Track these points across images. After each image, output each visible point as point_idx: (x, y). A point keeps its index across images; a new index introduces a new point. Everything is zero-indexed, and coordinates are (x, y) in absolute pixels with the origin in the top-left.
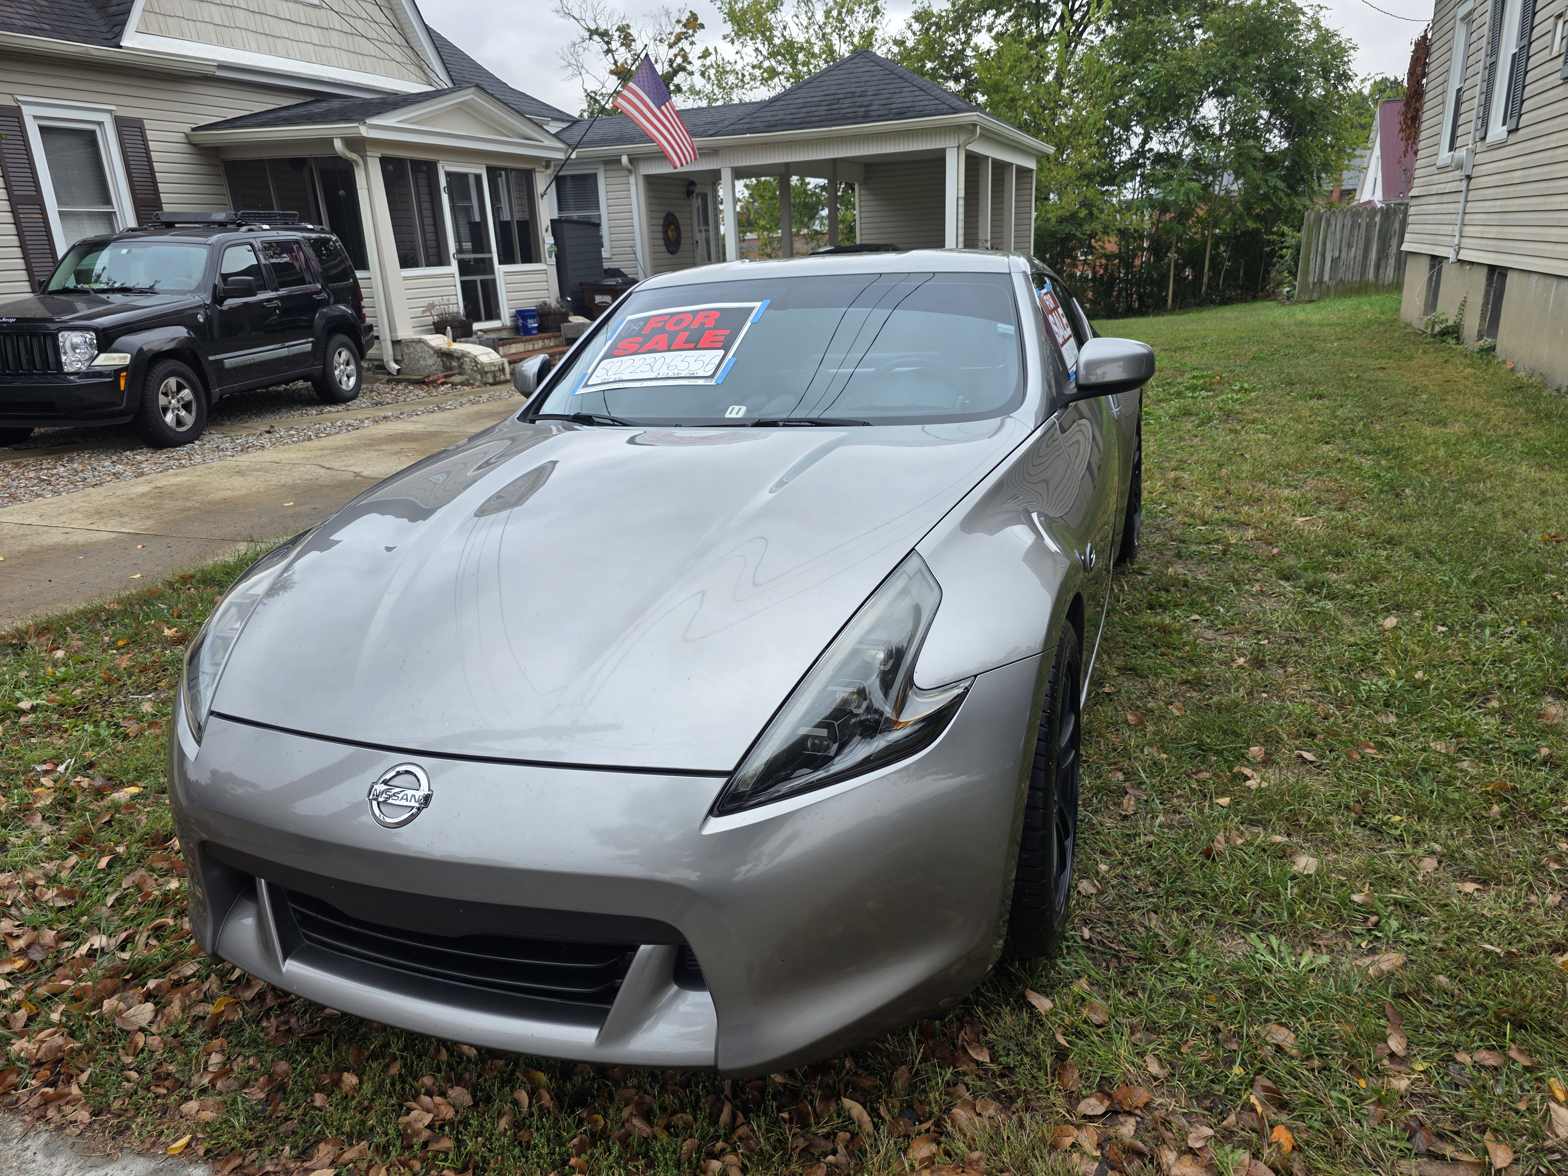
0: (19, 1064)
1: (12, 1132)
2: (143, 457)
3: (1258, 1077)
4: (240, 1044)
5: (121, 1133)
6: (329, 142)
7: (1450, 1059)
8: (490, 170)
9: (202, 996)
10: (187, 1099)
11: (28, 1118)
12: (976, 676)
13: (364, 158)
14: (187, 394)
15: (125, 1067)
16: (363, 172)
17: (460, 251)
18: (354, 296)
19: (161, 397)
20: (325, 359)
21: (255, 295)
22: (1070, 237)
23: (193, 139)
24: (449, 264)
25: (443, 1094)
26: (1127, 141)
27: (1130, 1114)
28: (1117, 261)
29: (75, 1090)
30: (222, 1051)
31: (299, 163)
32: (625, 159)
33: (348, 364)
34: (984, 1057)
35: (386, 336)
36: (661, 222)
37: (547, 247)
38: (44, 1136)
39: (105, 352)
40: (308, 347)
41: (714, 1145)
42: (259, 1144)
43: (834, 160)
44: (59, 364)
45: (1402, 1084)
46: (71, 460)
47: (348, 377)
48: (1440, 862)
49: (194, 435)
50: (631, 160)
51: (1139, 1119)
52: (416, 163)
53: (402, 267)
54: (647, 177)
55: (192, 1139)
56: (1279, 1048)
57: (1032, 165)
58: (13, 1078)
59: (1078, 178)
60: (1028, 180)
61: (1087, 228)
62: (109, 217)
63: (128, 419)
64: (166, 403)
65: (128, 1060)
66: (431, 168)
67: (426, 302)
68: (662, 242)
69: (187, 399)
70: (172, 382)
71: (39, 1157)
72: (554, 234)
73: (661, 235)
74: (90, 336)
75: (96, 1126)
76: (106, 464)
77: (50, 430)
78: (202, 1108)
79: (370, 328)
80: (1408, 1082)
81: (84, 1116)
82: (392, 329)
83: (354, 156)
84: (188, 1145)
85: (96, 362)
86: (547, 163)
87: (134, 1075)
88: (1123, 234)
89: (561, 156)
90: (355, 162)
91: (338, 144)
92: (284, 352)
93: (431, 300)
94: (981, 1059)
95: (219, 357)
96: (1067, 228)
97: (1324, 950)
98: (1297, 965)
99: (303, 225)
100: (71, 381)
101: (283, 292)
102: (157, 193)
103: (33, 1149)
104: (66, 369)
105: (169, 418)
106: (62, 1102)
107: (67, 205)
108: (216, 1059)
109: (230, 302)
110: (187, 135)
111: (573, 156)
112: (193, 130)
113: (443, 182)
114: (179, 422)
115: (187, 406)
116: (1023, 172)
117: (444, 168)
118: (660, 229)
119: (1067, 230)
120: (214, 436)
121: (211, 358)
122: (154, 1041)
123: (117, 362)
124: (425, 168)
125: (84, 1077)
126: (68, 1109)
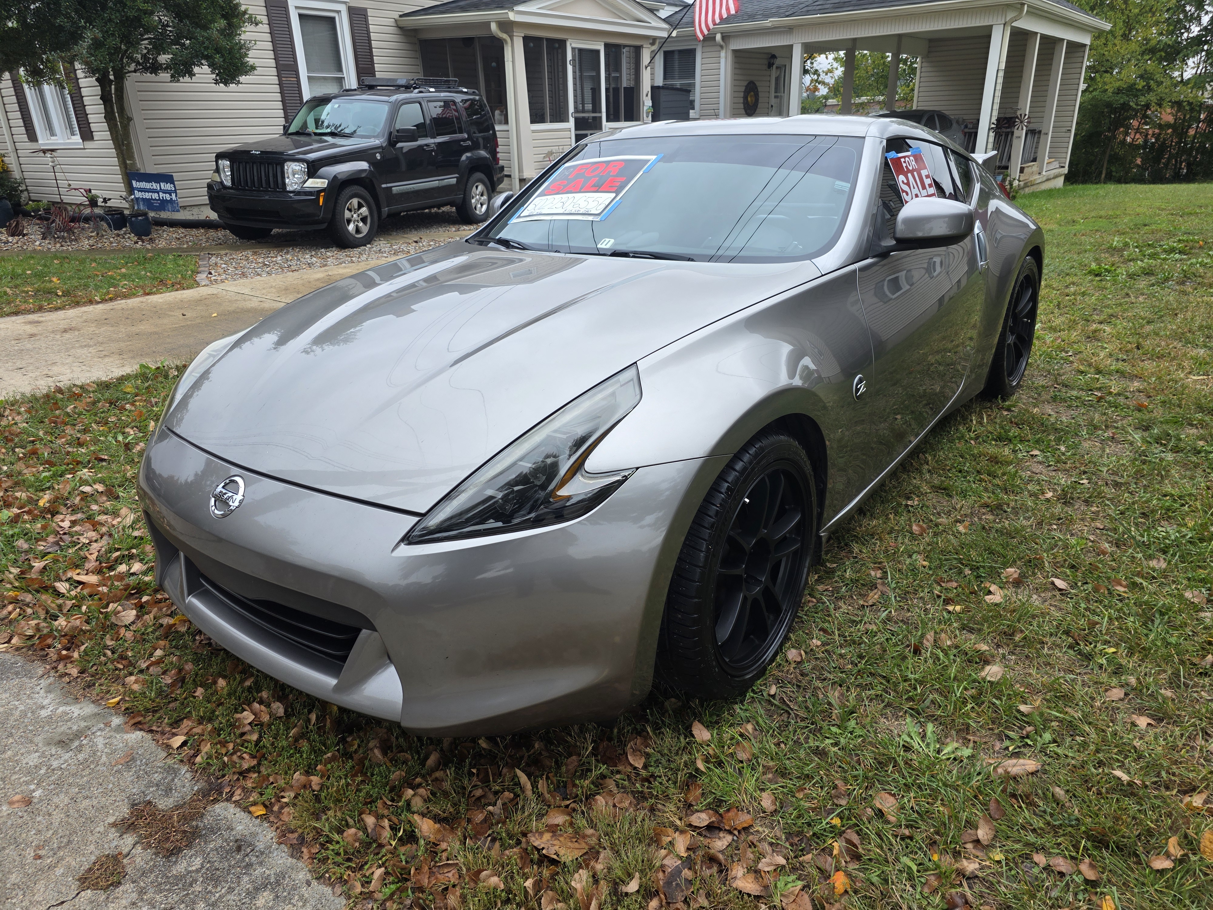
0: (55, 633)
1: (36, 673)
2: (332, 255)
3: (849, 831)
4: (176, 647)
5: (89, 686)
6: (487, 24)
7: (1028, 857)
8: (607, 46)
9: (169, 612)
10: (131, 674)
11: (48, 667)
12: (637, 468)
13: (511, 37)
14: (364, 210)
15: (106, 647)
16: (510, 49)
17: (576, 110)
18: (492, 144)
19: (347, 212)
20: (465, 190)
21: (417, 140)
22: (1125, 107)
23: (400, 23)
24: (567, 120)
25: (268, 706)
26: (1199, 19)
27: (730, 832)
28: (1170, 131)
29: (76, 655)
30: (164, 649)
31: (468, 41)
32: (718, 37)
33: (482, 195)
34: (639, 763)
35: (516, 176)
36: (743, 89)
37: (645, 108)
38: (52, 679)
39: (312, 178)
40: (454, 181)
41: (414, 779)
42: (155, 712)
43: (900, 36)
44: (284, 184)
45: (970, 867)
46: (287, 253)
47: (482, 205)
48: (1126, 694)
49: (368, 240)
50: (723, 38)
51: (735, 838)
52: (550, 41)
53: (533, 121)
54: (734, 51)
55: (121, 699)
56: (880, 814)
57: (1086, 40)
58: (49, 641)
59: (1143, 54)
60: (1081, 54)
61: (1143, 100)
62: (340, 80)
63: (324, 226)
64: (350, 216)
65: (109, 643)
66: (562, 43)
67: (546, 150)
68: (742, 106)
69: (364, 214)
70: (355, 201)
71: (42, 691)
72: (653, 99)
73: (742, 100)
74: (303, 166)
75: (79, 680)
76: (307, 257)
77: (285, 230)
78: (136, 682)
79: (502, 168)
80: (977, 866)
81: (74, 672)
82: (520, 170)
83: (504, 36)
84: (118, 703)
85: (307, 184)
86: (653, 40)
87: (109, 653)
88: (1178, 104)
89: (665, 35)
90: (505, 40)
91: (494, 26)
92: (435, 184)
93: (549, 149)
94: (636, 765)
95: (389, 185)
96: (1122, 99)
97: (971, 745)
98: (939, 752)
99: (461, 88)
100: (291, 197)
101: (440, 139)
102: (372, 63)
103: (42, 686)
104: (289, 188)
105: (351, 227)
106: (68, 661)
107: (313, 71)
108: (159, 653)
109: (399, 145)
110: (396, 20)
111: (674, 34)
112: (401, 16)
113: (569, 57)
114: (358, 230)
115: (364, 220)
116: (1074, 48)
117: (572, 44)
118: (742, 94)
119: (1122, 101)
120: (381, 242)
121: (384, 186)
122: (129, 635)
123: (319, 185)
124: (557, 45)
125: (83, 648)
126: (69, 665)
